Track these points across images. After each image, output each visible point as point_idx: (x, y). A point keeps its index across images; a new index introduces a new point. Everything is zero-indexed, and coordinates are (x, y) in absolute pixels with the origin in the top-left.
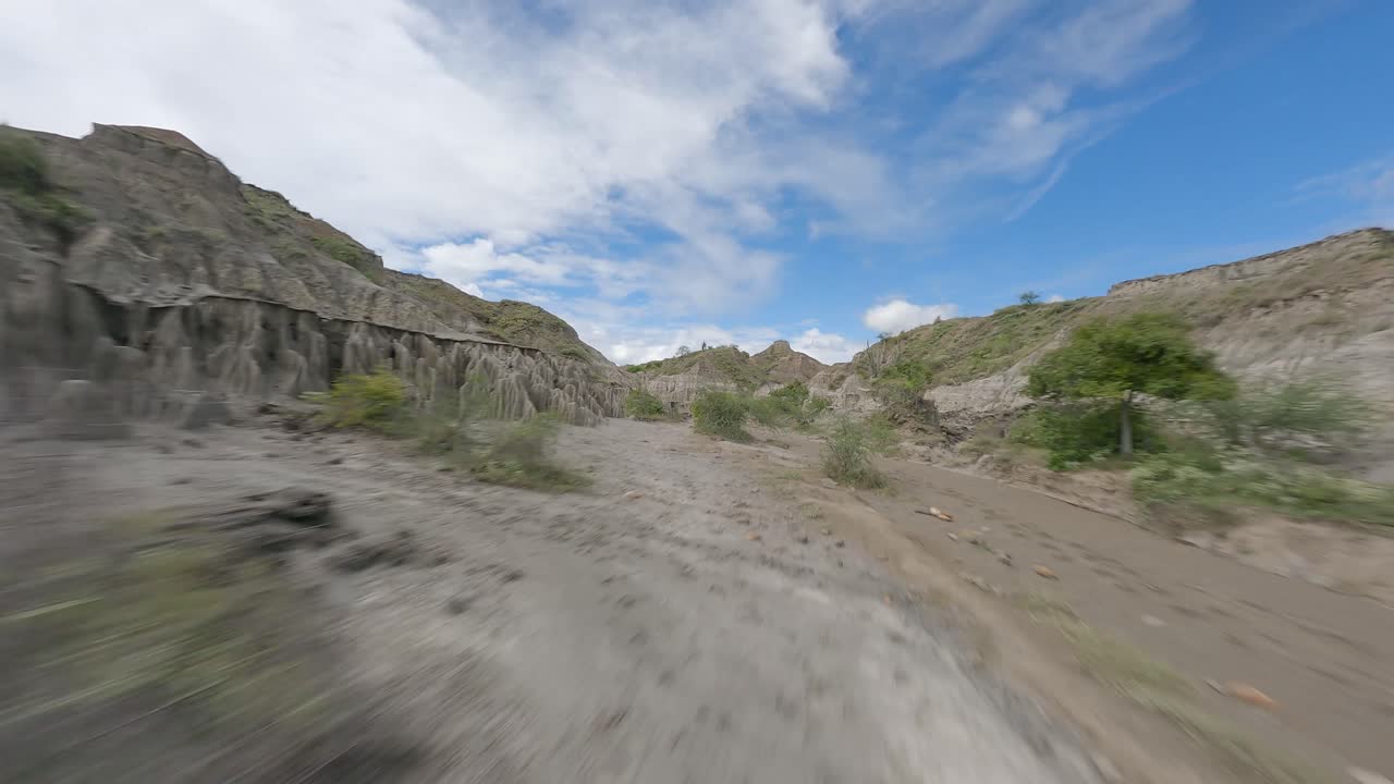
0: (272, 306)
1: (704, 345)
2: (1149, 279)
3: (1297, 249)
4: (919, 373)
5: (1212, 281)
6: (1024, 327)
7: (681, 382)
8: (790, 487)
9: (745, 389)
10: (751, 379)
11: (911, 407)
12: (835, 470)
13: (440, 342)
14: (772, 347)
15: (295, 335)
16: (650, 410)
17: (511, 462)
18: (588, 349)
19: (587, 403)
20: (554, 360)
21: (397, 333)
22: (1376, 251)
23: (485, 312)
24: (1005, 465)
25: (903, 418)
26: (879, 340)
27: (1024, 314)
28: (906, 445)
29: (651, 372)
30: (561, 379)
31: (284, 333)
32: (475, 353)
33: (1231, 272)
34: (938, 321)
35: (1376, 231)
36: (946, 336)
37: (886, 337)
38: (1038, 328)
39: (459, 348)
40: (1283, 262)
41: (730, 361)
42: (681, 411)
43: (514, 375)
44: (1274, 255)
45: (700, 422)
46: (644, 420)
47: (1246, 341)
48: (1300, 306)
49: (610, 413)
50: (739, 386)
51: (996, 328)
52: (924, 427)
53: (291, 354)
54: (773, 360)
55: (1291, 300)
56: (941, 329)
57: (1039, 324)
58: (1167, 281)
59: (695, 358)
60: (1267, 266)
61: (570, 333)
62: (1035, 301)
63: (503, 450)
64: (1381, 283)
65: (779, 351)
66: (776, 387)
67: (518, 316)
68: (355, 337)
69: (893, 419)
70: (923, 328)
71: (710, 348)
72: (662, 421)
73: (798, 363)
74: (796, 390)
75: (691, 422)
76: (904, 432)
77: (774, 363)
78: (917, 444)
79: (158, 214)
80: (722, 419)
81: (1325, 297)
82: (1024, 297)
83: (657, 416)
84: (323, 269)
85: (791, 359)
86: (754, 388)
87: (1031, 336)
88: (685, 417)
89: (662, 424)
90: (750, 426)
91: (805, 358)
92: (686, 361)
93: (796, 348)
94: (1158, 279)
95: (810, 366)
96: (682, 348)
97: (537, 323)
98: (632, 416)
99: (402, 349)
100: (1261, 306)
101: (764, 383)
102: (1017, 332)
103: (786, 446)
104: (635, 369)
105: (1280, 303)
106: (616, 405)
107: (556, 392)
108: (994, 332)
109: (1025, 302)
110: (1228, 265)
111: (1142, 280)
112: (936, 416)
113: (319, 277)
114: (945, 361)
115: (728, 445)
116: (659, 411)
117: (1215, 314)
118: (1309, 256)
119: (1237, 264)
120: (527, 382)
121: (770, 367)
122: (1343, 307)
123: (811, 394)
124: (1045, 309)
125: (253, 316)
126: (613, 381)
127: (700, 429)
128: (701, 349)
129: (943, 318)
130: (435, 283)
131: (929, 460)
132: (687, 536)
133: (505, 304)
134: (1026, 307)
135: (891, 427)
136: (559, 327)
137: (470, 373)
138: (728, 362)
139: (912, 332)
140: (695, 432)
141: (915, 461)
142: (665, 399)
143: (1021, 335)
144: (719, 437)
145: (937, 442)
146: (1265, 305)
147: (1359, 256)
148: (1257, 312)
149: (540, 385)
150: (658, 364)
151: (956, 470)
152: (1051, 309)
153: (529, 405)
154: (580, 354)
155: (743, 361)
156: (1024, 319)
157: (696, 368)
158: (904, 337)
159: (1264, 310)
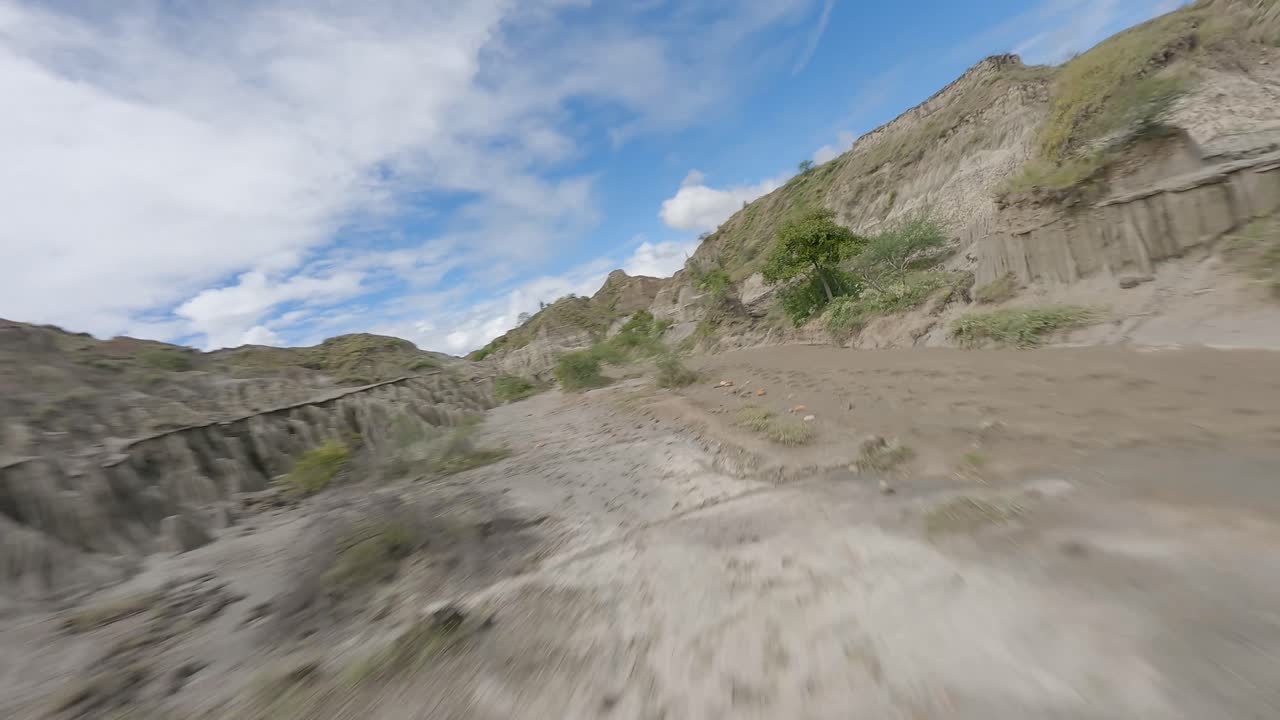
0: (187, 431)
1: (542, 304)
2: (875, 131)
3: (954, 83)
4: (718, 279)
5: (913, 122)
6: (810, 191)
7: (535, 350)
8: (634, 403)
9: (598, 333)
10: (598, 321)
11: (721, 308)
12: (666, 381)
13: (321, 405)
14: (609, 282)
15: (213, 446)
16: (519, 389)
17: (457, 458)
18: (432, 355)
19: (467, 405)
20: (422, 381)
21: (283, 413)
22: (993, 74)
23: (313, 359)
24: (779, 332)
25: (719, 319)
26: (701, 242)
27: (806, 181)
28: (725, 339)
29: (499, 351)
30: (438, 394)
31: (205, 448)
32: (357, 402)
33: (922, 112)
34: (746, 206)
35: (990, 59)
36: (757, 218)
37: (706, 237)
38: (819, 191)
39: (344, 404)
40: (949, 95)
41: (572, 311)
42: (545, 379)
43: (402, 407)
44: (943, 91)
45: (565, 384)
46: (520, 399)
47: (938, 167)
48: (962, 130)
49: (488, 407)
50: (590, 332)
51: (789, 201)
52: (736, 319)
53: (221, 462)
54: (613, 294)
55: (956, 127)
56: (751, 211)
57: (820, 187)
58: (886, 128)
59: (539, 319)
60: (941, 101)
61: (408, 346)
62: (811, 166)
63: (450, 453)
64: (997, 102)
65: (617, 283)
66: (626, 320)
67: (348, 351)
68: (257, 429)
69: (712, 322)
70: (736, 216)
71: (548, 305)
72: (534, 394)
73: (639, 286)
74: (642, 319)
75: (559, 386)
76: (724, 328)
77: (617, 296)
78: (733, 335)
79: (29, 396)
80: (582, 374)
81: (972, 120)
82: (802, 165)
83: (527, 392)
84: (181, 383)
85: (631, 286)
86: (605, 329)
87: (815, 200)
88: (551, 383)
89: (536, 397)
90: (607, 370)
91: (644, 279)
92: (528, 329)
93: (632, 273)
94: (880, 129)
95: (649, 285)
96: (522, 315)
97: (371, 350)
98: (507, 401)
99: (299, 423)
100: (941, 137)
101: (612, 321)
102: (805, 199)
103: (639, 376)
104: (480, 356)
105: (950, 131)
106: (489, 396)
107: (441, 407)
108: (788, 205)
109: (804, 170)
110: (919, 107)
111: (870, 134)
112: (742, 308)
113: (187, 392)
114: (757, 245)
115: (593, 393)
116: (527, 387)
117: (918, 150)
118: (961, 86)
119: (924, 103)
120: (413, 408)
121: (614, 300)
122: (983, 124)
123: (655, 318)
124: (820, 172)
125: (177, 445)
126: (471, 377)
127: (568, 389)
128: (539, 310)
129: (749, 202)
130: (245, 350)
131: (740, 346)
132: (579, 449)
133: (328, 343)
134: (807, 173)
135: (714, 329)
136: (394, 345)
137: (361, 420)
138: (571, 313)
139: (728, 224)
140: (567, 392)
141: (732, 350)
142: (525, 374)
143: (808, 201)
144: (584, 389)
145: (745, 328)
146: (943, 135)
147: (986, 81)
148: (941, 142)
149: (425, 406)
150: (503, 340)
151: (756, 346)
152: (824, 170)
153: (425, 425)
154: (428, 363)
155: (585, 306)
156: (807, 185)
157: (542, 332)
158: (722, 231)
159: (943, 139)
